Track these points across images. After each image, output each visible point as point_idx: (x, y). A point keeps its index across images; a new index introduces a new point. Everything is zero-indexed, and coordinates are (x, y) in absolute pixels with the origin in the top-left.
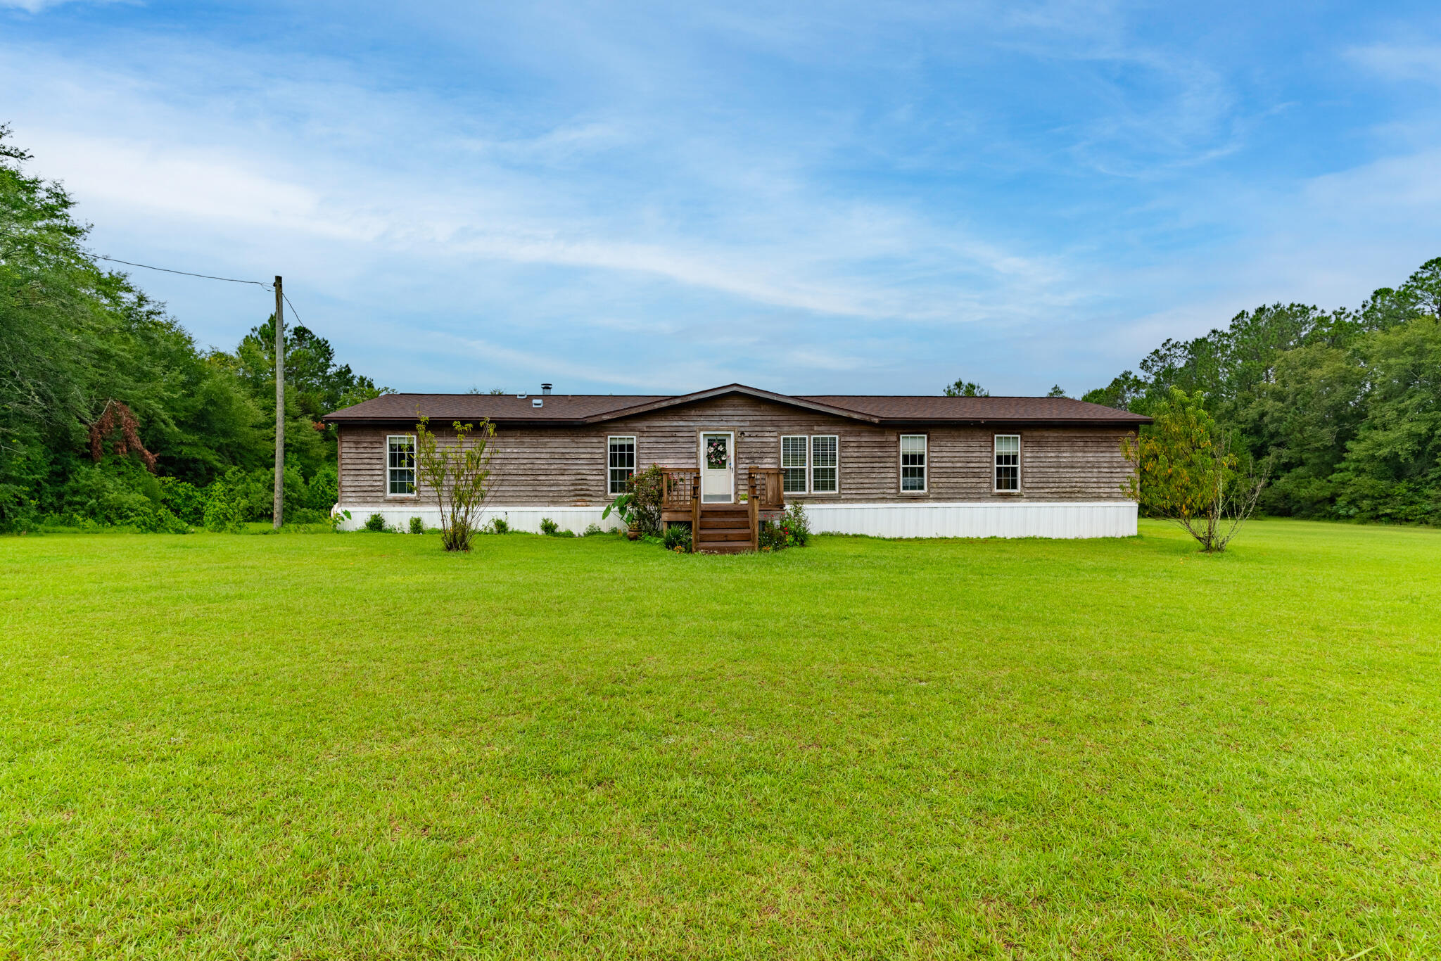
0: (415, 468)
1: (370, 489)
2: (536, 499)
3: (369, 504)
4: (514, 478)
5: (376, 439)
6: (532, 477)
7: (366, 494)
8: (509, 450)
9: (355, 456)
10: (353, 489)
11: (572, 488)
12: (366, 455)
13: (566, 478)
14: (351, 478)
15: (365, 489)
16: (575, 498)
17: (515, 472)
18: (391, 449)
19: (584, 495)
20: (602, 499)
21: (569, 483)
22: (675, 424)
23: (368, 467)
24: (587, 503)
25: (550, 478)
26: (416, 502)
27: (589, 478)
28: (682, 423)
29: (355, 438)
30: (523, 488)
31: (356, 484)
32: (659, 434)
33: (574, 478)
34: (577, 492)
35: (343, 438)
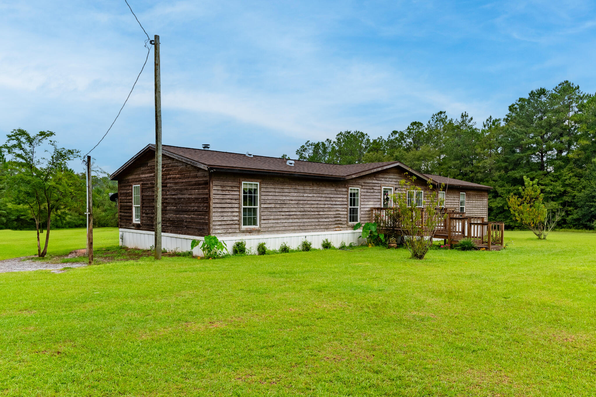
0: (258, 207)
1: (231, 222)
2: (318, 227)
3: (231, 234)
4: (309, 213)
5: (235, 184)
6: (317, 213)
7: (228, 227)
8: (306, 195)
9: (221, 197)
10: (220, 223)
11: (334, 219)
12: (228, 197)
13: (332, 213)
14: (219, 214)
15: (228, 223)
16: (336, 226)
17: (309, 209)
18: (244, 192)
19: (339, 224)
20: (346, 226)
21: (333, 216)
22: (374, 182)
23: (230, 205)
24: (341, 229)
25: (325, 213)
26: (258, 231)
27: (341, 213)
28: (376, 182)
29: (221, 183)
30: (313, 220)
31: (222, 219)
32: (368, 187)
33: (335, 213)
34: (336, 222)
35: (214, 182)
